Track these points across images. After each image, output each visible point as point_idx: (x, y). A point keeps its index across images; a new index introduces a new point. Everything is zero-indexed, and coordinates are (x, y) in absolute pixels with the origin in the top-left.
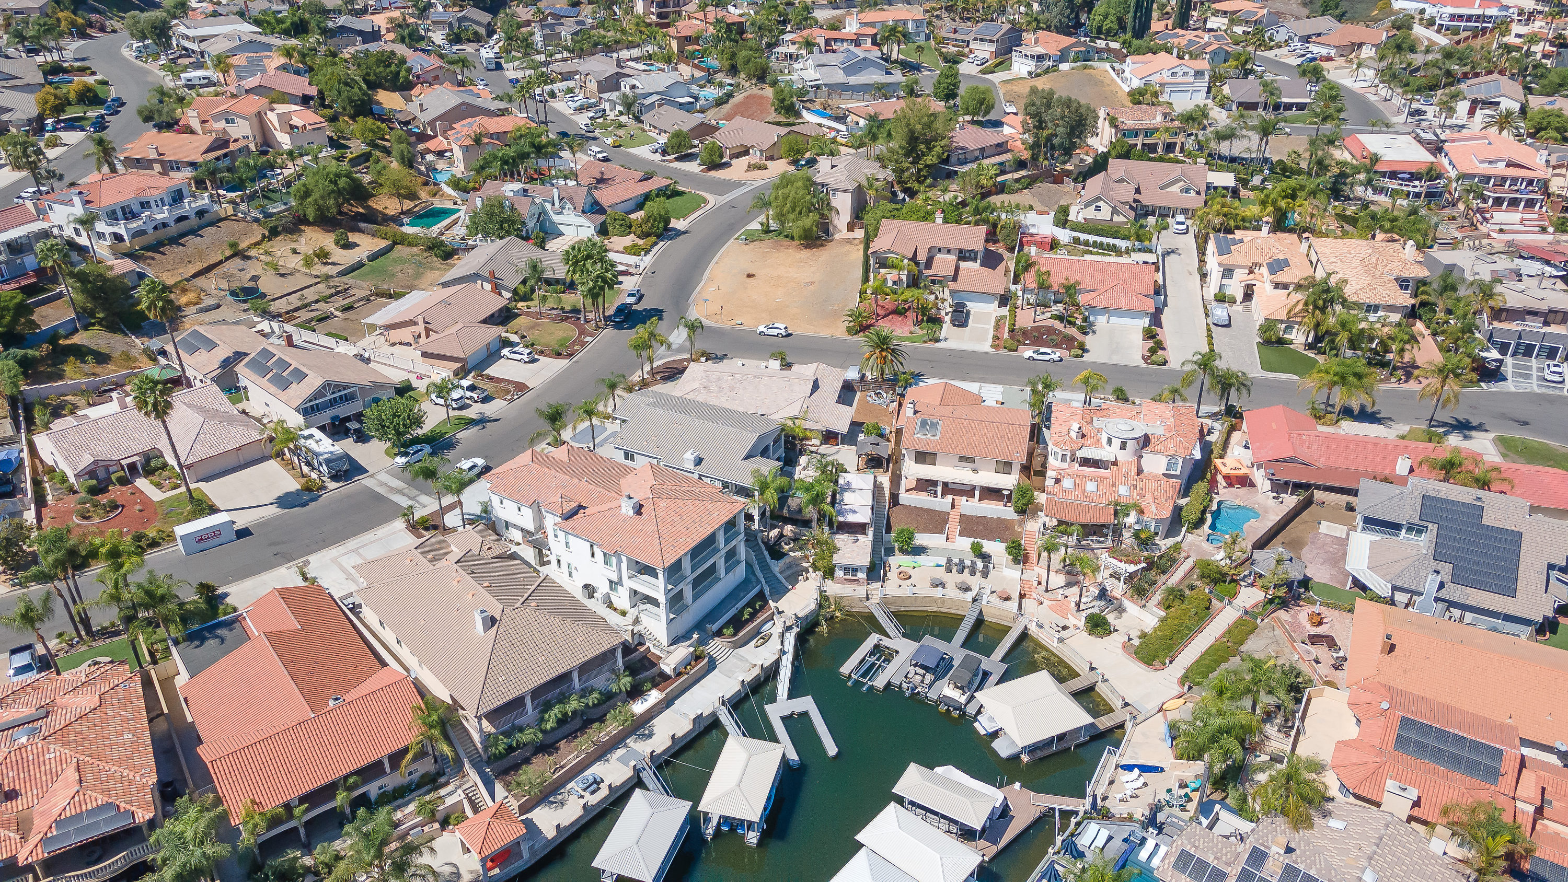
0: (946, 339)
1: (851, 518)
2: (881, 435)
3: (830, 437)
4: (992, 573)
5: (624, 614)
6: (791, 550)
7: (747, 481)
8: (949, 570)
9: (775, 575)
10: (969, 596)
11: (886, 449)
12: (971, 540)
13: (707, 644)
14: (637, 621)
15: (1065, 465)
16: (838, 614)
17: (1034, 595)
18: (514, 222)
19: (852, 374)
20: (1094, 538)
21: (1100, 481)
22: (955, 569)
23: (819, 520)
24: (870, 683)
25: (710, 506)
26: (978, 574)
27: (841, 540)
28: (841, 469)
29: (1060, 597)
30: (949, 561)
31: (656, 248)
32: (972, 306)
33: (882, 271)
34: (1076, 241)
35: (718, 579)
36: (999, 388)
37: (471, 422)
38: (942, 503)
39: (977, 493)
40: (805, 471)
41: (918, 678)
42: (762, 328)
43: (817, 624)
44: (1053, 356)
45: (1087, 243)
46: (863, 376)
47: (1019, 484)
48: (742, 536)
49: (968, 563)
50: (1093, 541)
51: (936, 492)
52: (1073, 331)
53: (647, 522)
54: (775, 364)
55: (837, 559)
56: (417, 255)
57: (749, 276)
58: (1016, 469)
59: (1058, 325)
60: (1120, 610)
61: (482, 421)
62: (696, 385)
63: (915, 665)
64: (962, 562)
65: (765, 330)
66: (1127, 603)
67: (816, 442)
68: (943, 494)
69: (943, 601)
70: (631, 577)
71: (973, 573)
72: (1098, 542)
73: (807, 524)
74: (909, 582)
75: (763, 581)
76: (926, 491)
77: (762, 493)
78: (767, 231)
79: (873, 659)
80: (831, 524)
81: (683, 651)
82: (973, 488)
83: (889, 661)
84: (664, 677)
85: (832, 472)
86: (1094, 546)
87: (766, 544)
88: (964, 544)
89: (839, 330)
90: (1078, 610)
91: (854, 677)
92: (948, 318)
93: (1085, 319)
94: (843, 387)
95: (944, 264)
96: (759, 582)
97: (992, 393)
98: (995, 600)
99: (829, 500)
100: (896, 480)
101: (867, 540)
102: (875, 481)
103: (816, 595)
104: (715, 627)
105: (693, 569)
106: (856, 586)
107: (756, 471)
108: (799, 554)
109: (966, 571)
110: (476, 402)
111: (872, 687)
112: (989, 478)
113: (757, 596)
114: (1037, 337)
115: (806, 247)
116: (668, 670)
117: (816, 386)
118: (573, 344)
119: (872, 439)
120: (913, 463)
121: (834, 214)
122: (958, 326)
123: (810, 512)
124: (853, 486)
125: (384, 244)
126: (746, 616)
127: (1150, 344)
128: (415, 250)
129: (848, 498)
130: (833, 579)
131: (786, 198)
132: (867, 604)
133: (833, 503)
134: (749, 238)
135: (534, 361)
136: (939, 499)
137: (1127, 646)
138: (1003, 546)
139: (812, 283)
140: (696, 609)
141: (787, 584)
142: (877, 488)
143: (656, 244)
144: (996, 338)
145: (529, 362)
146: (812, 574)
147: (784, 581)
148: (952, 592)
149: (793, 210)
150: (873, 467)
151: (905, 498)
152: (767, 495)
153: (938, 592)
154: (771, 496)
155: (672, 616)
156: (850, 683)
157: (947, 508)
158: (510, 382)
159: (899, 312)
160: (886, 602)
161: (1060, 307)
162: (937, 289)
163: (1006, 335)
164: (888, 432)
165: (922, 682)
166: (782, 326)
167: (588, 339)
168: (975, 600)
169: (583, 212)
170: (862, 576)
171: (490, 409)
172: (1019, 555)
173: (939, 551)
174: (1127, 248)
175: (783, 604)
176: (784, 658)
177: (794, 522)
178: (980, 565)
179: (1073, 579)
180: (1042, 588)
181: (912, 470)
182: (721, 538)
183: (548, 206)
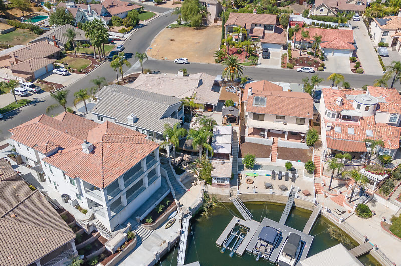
0: (260, 64)
1: (221, 151)
2: (234, 106)
3: (208, 107)
4: (297, 179)
5: (85, 212)
6: (187, 168)
7: (162, 131)
8: (274, 178)
9: (179, 183)
10: (287, 193)
11: (237, 113)
12: (286, 161)
13: (136, 229)
14: (93, 217)
15: (334, 120)
16: (214, 205)
17: (323, 192)
18: (69, 18)
19: (218, 79)
20: (355, 160)
21: (356, 128)
22: (277, 177)
23: (202, 151)
24: (234, 251)
25: (138, 146)
26: (290, 180)
27: (215, 162)
28: (214, 123)
29: (338, 193)
30: (274, 173)
31: (133, 31)
32: (271, 50)
33: (230, 34)
34: (313, 23)
35: (144, 189)
36: (288, 84)
37: (30, 103)
38: (267, 141)
39: (286, 136)
40: (195, 125)
41: (263, 249)
42: (176, 60)
43: (202, 211)
44: (311, 70)
45: (318, 24)
46: (224, 79)
47: (309, 131)
48: (159, 163)
49: (284, 173)
50: (354, 161)
51: (264, 135)
52: (318, 59)
53: (97, 158)
54: (181, 74)
55: (214, 174)
56: (26, 32)
57: (172, 40)
58: (307, 122)
59: (310, 56)
60: (374, 201)
61: (35, 102)
62: (141, 83)
63: (261, 240)
64: (280, 173)
65: (178, 61)
66: (377, 197)
67: (202, 110)
68: (268, 136)
69: (272, 196)
70: (87, 191)
71: (287, 179)
72: (357, 162)
73: (196, 154)
74: (252, 185)
75: (172, 187)
76: (259, 134)
77: (170, 138)
78: (180, 24)
79: (234, 234)
80: (209, 154)
81: (120, 236)
82: (284, 133)
83: (245, 236)
84: (107, 254)
85: (209, 125)
86: (354, 164)
87: (174, 165)
88: (282, 163)
89: (211, 61)
90: (350, 202)
91: (225, 247)
92: (260, 55)
93: (323, 54)
94: (214, 85)
95: (258, 31)
96: (169, 187)
97: (286, 86)
98: (302, 196)
99: (208, 140)
100: (243, 129)
101: (229, 163)
102: (232, 130)
103: (201, 195)
104: (142, 218)
105: (126, 186)
106: (223, 188)
107: (167, 125)
108: (192, 171)
109: (283, 178)
110: (34, 93)
111: (235, 254)
112: (292, 127)
113: (167, 196)
114: (302, 62)
115: (197, 29)
116: (110, 249)
117: (201, 83)
118: (89, 68)
119: (230, 108)
120: (252, 120)
121: (208, 15)
122: (266, 58)
123: (198, 148)
124: (221, 133)
125: (10, 27)
126: (161, 210)
127: (355, 64)
128: (26, 30)
129: (218, 139)
130: (211, 184)
131: (187, 8)
132: (230, 198)
133: (210, 142)
134: (173, 27)
135: (68, 75)
136: (266, 139)
137: (384, 225)
138: (303, 164)
139: (199, 42)
140: (129, 208)
141: (185, 188)
142: (233, 134)
143: (133, 29)
144: (283, 63)
145: (66, 75)
146: (199, 182)
147: (183, 186)
148: (278, 192)
149: (191, 13)
150: (230, 122)
151: (248, 138)
152: (173, 139)
153: (269, 191)
154: (175, 140)
155: (113, 214)
156: (222, 251)
157: (271, 144)
158: (54, 84)
159: (239, 53)
160: (240, 197)
161: (311, 50)
162: (255, 43)
163: (288, 61)
164: (236, 105)
165: (266, 251)
166: (185, 59)
167: (97, 65)
168: (290, 196)
169: (101, 15)
170: (227, 183)
171: (40, 97)
172: (312, 169)
173: (268, 167)
174: (336, 26)
175: (183, 200)
176: (183, 235)
177: (189, 153)
178: (291, 175)
179: (343, 182)
180: (327, 188)
181: (251, 124)
182: (144, 165)
183: (86, 13)
